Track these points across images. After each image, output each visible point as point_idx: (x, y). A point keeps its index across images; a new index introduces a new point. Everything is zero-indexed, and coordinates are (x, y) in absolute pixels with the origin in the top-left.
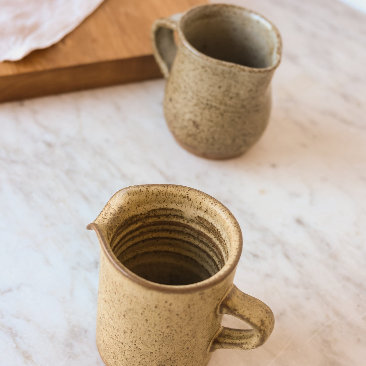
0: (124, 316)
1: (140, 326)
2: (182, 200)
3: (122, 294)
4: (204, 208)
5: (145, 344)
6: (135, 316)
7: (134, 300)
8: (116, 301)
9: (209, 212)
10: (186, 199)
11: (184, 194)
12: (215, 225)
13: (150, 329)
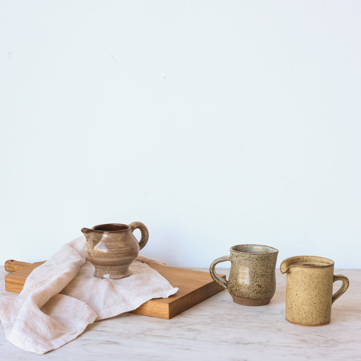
0: (315, 288)
1: (321, 289)
2: (297, 260)
3: (314, 278)
4: (305, 260)
5: (323, 298)
6: (320, 284)
7: (319, 276)
8: (312, 283)
9: (307, 260)
10: (299, 260)
11: (298, 258)
12: (311, 264)
13: (324, 288)
